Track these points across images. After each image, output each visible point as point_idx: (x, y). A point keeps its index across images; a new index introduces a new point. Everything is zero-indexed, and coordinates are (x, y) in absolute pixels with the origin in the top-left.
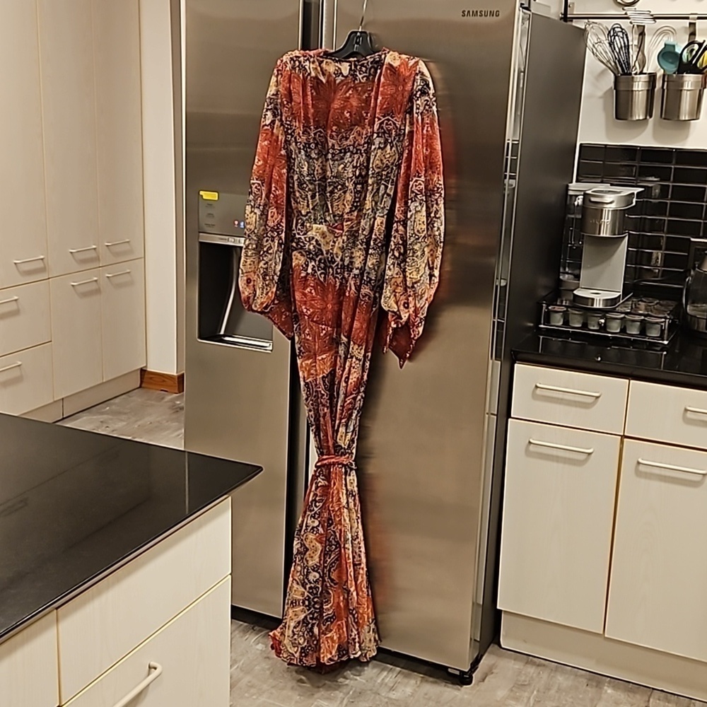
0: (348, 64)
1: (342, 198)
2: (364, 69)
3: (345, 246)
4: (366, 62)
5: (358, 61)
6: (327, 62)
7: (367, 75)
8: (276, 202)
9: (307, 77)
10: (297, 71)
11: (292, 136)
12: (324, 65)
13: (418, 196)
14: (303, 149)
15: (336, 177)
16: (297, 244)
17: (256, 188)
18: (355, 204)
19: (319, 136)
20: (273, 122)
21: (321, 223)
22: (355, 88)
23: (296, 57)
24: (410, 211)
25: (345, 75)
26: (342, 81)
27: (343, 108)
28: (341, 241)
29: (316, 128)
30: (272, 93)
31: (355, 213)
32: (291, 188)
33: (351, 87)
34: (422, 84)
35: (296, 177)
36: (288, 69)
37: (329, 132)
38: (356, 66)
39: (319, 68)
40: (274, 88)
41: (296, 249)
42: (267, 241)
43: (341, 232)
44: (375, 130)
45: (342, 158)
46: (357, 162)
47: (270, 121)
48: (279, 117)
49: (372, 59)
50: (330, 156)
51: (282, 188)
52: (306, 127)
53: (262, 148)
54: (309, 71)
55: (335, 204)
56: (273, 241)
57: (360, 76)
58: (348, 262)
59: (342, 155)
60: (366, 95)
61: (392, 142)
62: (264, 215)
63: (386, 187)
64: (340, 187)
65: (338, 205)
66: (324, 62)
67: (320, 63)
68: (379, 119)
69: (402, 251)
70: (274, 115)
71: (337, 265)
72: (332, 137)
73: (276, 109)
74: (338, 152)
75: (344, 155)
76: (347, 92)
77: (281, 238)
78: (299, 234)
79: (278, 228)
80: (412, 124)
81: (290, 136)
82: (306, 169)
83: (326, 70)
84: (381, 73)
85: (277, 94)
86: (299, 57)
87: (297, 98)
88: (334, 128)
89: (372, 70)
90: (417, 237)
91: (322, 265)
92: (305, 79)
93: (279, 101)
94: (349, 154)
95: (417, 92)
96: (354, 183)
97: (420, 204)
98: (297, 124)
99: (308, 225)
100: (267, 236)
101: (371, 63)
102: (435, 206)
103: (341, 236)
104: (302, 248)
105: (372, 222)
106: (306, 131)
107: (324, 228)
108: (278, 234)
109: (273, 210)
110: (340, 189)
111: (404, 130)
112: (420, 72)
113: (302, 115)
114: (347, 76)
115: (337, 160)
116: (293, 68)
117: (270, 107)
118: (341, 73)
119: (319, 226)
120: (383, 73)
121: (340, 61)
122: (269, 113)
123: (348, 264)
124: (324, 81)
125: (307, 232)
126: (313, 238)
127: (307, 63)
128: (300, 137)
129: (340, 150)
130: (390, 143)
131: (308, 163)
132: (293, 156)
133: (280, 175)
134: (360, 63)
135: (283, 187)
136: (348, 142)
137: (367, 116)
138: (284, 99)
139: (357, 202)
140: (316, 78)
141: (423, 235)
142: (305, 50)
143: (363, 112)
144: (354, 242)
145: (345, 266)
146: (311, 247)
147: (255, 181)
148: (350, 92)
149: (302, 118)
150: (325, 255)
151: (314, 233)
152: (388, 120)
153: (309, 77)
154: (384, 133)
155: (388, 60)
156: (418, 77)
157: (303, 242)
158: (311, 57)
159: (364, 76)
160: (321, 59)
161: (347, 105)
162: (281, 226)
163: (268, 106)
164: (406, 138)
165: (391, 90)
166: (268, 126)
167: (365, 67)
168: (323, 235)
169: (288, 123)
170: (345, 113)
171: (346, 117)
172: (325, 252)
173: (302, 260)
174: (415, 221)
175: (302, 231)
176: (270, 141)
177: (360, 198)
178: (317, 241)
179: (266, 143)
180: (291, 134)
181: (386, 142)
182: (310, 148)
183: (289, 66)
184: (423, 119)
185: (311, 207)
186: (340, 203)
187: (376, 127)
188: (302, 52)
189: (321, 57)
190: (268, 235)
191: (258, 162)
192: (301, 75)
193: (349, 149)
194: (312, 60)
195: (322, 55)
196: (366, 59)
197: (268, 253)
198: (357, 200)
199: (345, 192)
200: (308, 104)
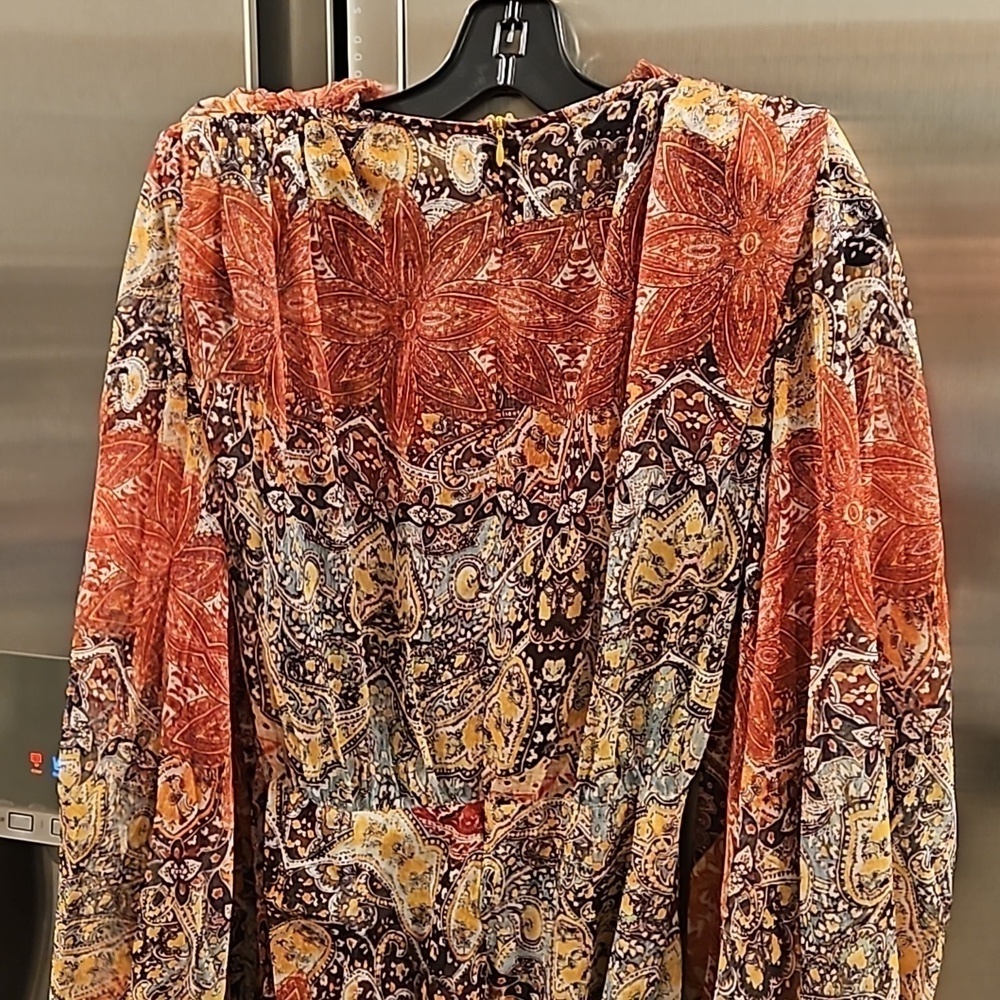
0: (479, 141)
1: (474, 707)
2: (552, 161)
3: (497, 900)
4: (561, 128)
5: (524, 127)
6: (377, 136)
7: (571, 186)
8: (189, 737)
9: (294, 206)
10: (246, 181)
11: (243, 460)
12: (365, 148)
13: (858, 734)
14: (296, 512)
15: (444, 620)
16: (290, 897)
17: (97, 675)
18: (539, 738)
19: (359, 447)
20: (153, 400)
21: (386, 801)
22: (513, 245)
23: (241, 118)
24: (816, 794)
25: (466, 190)
26: (453, 217)
27: (466, 334)
28: (479, 875)
29: (344, 416)
30: (139, 276)
31: (539, 774)
32: (250, 662)
33: (492, 244)
34: (851, 222)
35: (268, 631)
36: (205, 169)
37: (406, 436)
38: (512, 148)
39: (345, 164)
40: (151, 255)
41: (286, 917)
42: (159, 899)
43: (478, 838)
44: (629, 437)
45: (467, 542)
46: (537, 561)
47: (141, 393)
48: (181, 378)
49: (593, 118)
50: (412, 534)
51: (212, 680)
52: (304, 419)
53: (111, 512)
54: (301, 179)
55: (445, 729)
56: (182, 899)
57: (535, 194)
58: (512, 961)
59: (464, 527)
60: (567, 274)
61: (710, 486)
62: (142, 775)
63: (686, 675)
64: (460, 659)
65: (458, 735)
66: (368, 136)
67: (350, 142)
68: (647, 386)
69: (775, 957)
70: (160, 370)
71: (466, 976)
72: (418, 456)
73: (162, 340)
74: (450, 515)
75: (476, 529)
76: (477, 264)
77: (216, 882)
78: (293, 854)
79: (203, 841)
80: (800, 401)
81: (233, 461)
82: (310, 594)
83: (378, 172)
84: (645, 178)
85: (164, 280)
86: (252, 119)
87: (256, 298)
88: (429, 419)
89: (594, 164)
90: (857, 914)
91: (400, 969)
92: (285, 214)
93: (176, 310)
94: (494, 522)
95: (831, 260)
96: (531, 650)
97: (869, 767)
98: (263, 410)
99: (332, 815)
100: (158, 880)
101: (588, 133)
102: (922, 759)
103: (478, 855)
104: (310, 912)
105: (618, 820)
106: (302, 434)
107: (398, 822)
108: (207, 866)
109: (174, 771)
110: (466, 669)
111: (767, 431)
112: (833, 165)
113: (283, 369)
114: (476, 196)
115: (445, 551)
116: (229, 166)
117: (135, 337)
118: (448, 183)
119: (378, 817)
120: (657, 177)
121: (438, 130)
122: (134, 364)
123: (514, 971)
124: (370, 215)
125: (331, 846)
126: (358, 871)
127: (291, 143)
128: (280, 466)
129: (458, 511)
130: (703, 491)
131: (320, 565)
132: (252, 544)
133: (199, 622)
134: (534, 137)
135: (217, 671)
136: (488, 476)
137: (573, 362)
138: (196, 305)
139: (545, 729)
140: (335, 206)
141: (883, 901)
142: (275, 88)
143: (554, 347)
144: (534, 883)
145: (496, 975)
146: (352, 909)
147: (91, 650)
148: (492, 263)
149: (284, 382)
150: (410, 927)
151: (359, 850)
152: (689, 387)
153: (303, 205)
154: (670, 443)
155: (680, 113)
156: (829, 192)
157: (312, 888)
158: (306, 114)
159: (555, 194)
160: (354, 125)
161: (480, 322)
162: (214, 830)
163: (127, 331)
164: (776, 466)
165: (698, 255)
166: (132, 416)
167: (560, 151)
168: (400, 853)
169: (222, 404)
170: (474, 353)
171: (477, 373)
172: (407, 917)
173: (315, 959)
174: (843, 844)
175: (306, 842)
176: (148, 480)
177: (556, 711)
178: (372, 878)
179: (128, 486)
180: (235, 451)
181: (678, 484)
182: (323, 505)
183: (210, 159)
184: (861, 383)
185: (340, 741)
186: (468, 726)
187: (632, 420)
188: (264, 94)
189: (354, 115)
190: (162, 873)
191: (100, 570)
192: (267, 198)
193: (495, 500)
194: (310, 127)
195: (353, 104)
196: (561, 119)
197: (163, 948)
198: (546, 720)
199: (484, 682)
200: (303, 323)
